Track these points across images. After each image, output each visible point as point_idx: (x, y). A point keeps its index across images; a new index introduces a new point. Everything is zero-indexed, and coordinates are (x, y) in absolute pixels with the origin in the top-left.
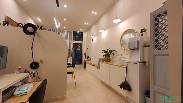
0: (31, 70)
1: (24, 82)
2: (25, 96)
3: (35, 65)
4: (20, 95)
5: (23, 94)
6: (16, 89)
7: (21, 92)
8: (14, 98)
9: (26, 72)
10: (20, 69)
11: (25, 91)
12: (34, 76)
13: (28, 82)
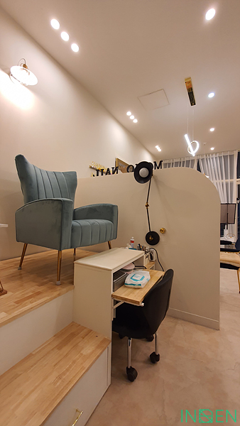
0: (148, 247)
1: (138, 265)
2: (138, 291)
3: (153, 238)
4: (133, 286)
5: (136, 287)
6: (127, 275)
7: (134, 282)
8: (126, 289)
9: (140, 248)
10: (132, 242)
11: (139, 282)
12: (152, 258)
13: (143, 267)
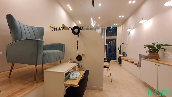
0: (77, 62)
1: (74, 69)
2: (76, 80)
3: (79, 58)
4: (73, 79)
5: (74, 79)
6: (70, 74)
7: (74, 77)
8: (70, 80)
9: (74, 62)
10: (71, 60)
11: (76, 77)
12: (79, 66)
13: (76, 70)
